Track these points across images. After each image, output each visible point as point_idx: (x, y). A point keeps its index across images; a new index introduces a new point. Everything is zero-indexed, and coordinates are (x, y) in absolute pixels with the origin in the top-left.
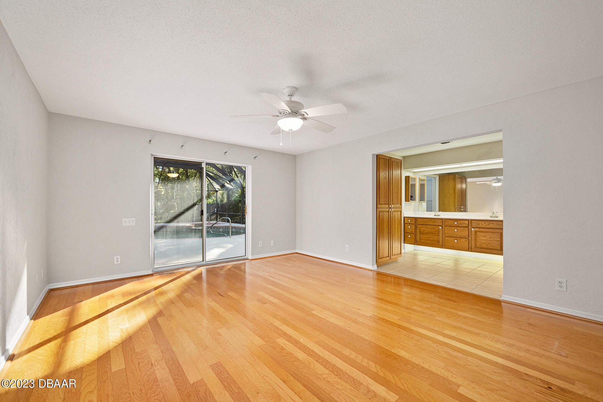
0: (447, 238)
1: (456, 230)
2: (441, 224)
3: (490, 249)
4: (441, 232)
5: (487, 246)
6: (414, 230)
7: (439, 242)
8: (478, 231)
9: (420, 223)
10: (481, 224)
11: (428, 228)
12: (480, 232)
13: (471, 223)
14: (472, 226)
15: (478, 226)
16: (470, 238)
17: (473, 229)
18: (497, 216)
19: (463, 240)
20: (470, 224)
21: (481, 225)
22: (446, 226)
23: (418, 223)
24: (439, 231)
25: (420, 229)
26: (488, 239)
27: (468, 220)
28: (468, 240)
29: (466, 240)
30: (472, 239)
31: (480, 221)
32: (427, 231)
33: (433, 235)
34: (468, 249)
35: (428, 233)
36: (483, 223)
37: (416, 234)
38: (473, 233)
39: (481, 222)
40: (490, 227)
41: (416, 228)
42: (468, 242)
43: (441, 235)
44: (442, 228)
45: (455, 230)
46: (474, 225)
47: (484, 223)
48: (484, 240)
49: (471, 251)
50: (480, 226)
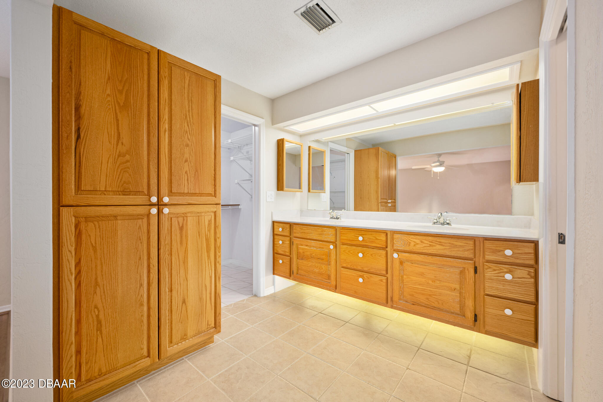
0: (344, 271)
1: (361, 255)
2: (333, 240)
3: (434, 308)
4: (333, 257)
5: (428, 299)
6: (288, 250)
7: (329, 277)
8: (408, 261)
9: (298, 235)
10: (412, 244)
11: (310, 246)
12: (412, 262)
13: (393, 239)
14: (395, 248)
15: (407, 249)
16: (389, 275)
17: (395, 255)
18: (448, 222)
19: (376, 278)
20: (391, 241)
21: (414, 245)
22: (343, 244)
23: (295, 235)
24: (329, 255)
25: (298, 248)
26: (430, 282)
27: (385, 232)
28: (385, 281)
29: (381, 281)
30: (394, 278)
31: (412, 236)
32: (309, 253)
33: (319, 263)
34: (385, 302)
35: (312, 258)
36: (418, 241)
37: (291, 256)
38: (397, 264)
39: (412, 239)
40: (434, 252)
41: (291, 243)
42: (384, 284)
43: (333, 263)
44: (336, 247)
45: (358, 253)
46: (398, 245)
47: (422, 242)
48: (420, 285)
49: (392, 307)
50: (411, 248)
